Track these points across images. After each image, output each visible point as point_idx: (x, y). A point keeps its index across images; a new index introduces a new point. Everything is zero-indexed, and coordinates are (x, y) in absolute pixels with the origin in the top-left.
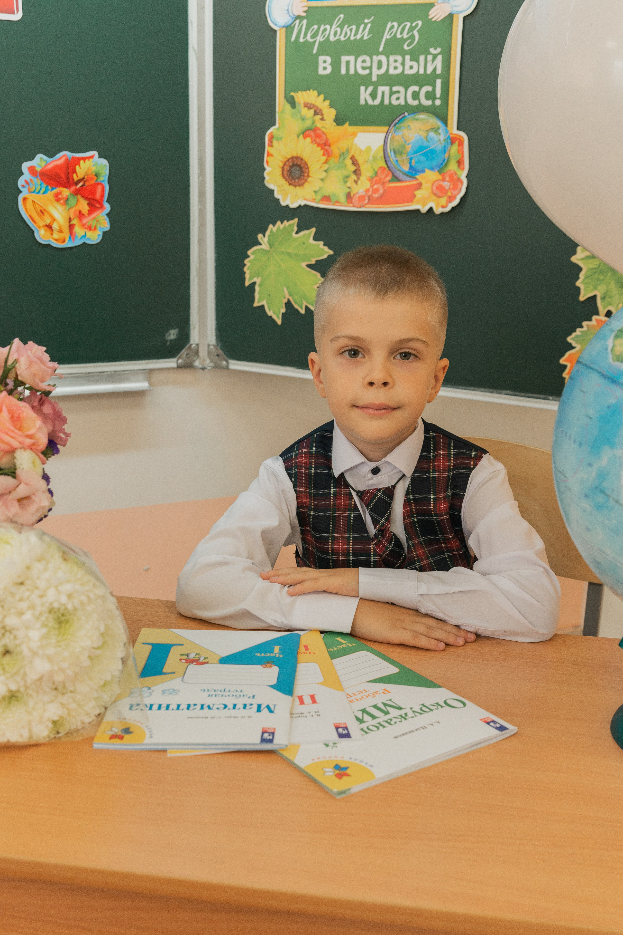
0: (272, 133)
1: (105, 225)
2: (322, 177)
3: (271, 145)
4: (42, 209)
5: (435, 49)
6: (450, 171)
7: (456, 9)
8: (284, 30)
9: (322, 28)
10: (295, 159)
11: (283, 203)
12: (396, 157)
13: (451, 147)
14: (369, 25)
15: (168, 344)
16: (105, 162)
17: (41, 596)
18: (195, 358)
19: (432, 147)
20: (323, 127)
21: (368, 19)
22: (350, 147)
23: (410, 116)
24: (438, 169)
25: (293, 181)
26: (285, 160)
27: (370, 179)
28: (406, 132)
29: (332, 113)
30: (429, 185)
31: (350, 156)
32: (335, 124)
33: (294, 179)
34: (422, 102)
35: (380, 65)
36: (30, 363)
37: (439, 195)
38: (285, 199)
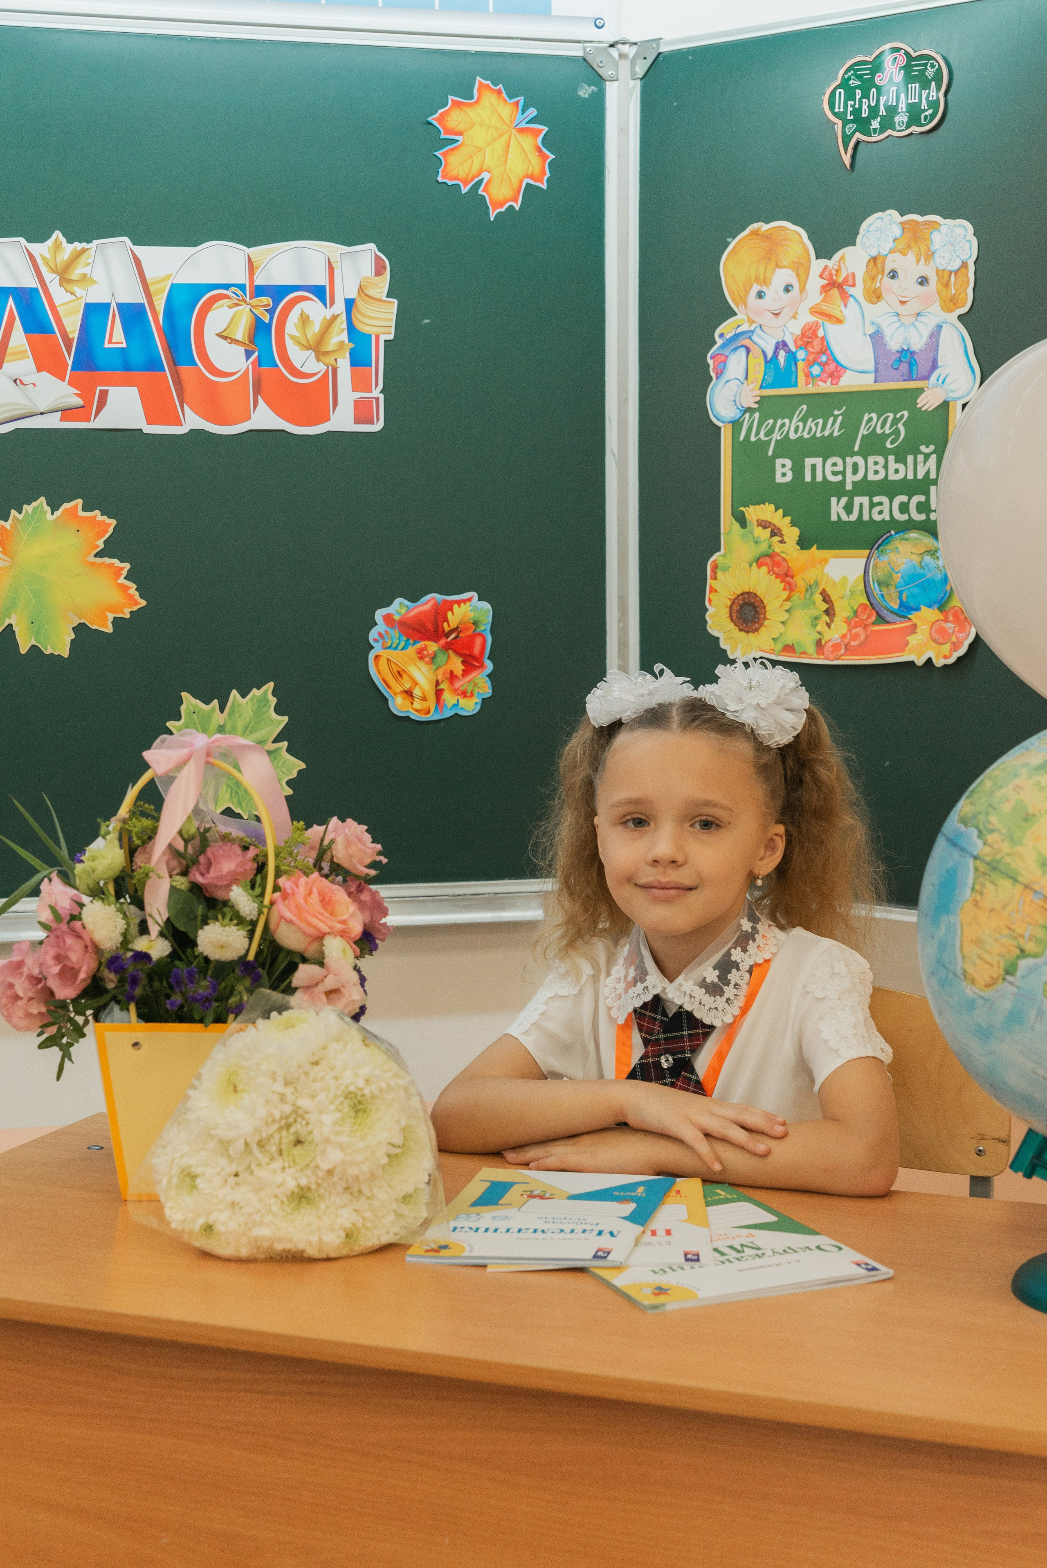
0: (716, 561)
1: (486, 689)
2: (782, 619)
3: (716, 577)
4: (400, 670)
5: (927, 447)
6: (955, 607)
7: (953, 395)
8: (730, 426)
9: (779, 422)
10: (746, 596)
12: (882, 590)
14: (840, 418)
16: (486, 606)
17: (336, 1078)
19: (929, 576)
20: (782, 552)
21: (839, 410)
22: (819, 578)
23: (897, 536)
24: (939, 605)
25: (744, 625)
26: (733, 598)
27: (848, 621)
28: (893, 556)
29: (796, 532)
30: (926, 628)
31: (820, 591)
32: (799, 547)
33: (746, 622)
34: (912, 516)
35: (855, 470)
36: (348, 843)
37: (941, 641)
38: (733, 652)
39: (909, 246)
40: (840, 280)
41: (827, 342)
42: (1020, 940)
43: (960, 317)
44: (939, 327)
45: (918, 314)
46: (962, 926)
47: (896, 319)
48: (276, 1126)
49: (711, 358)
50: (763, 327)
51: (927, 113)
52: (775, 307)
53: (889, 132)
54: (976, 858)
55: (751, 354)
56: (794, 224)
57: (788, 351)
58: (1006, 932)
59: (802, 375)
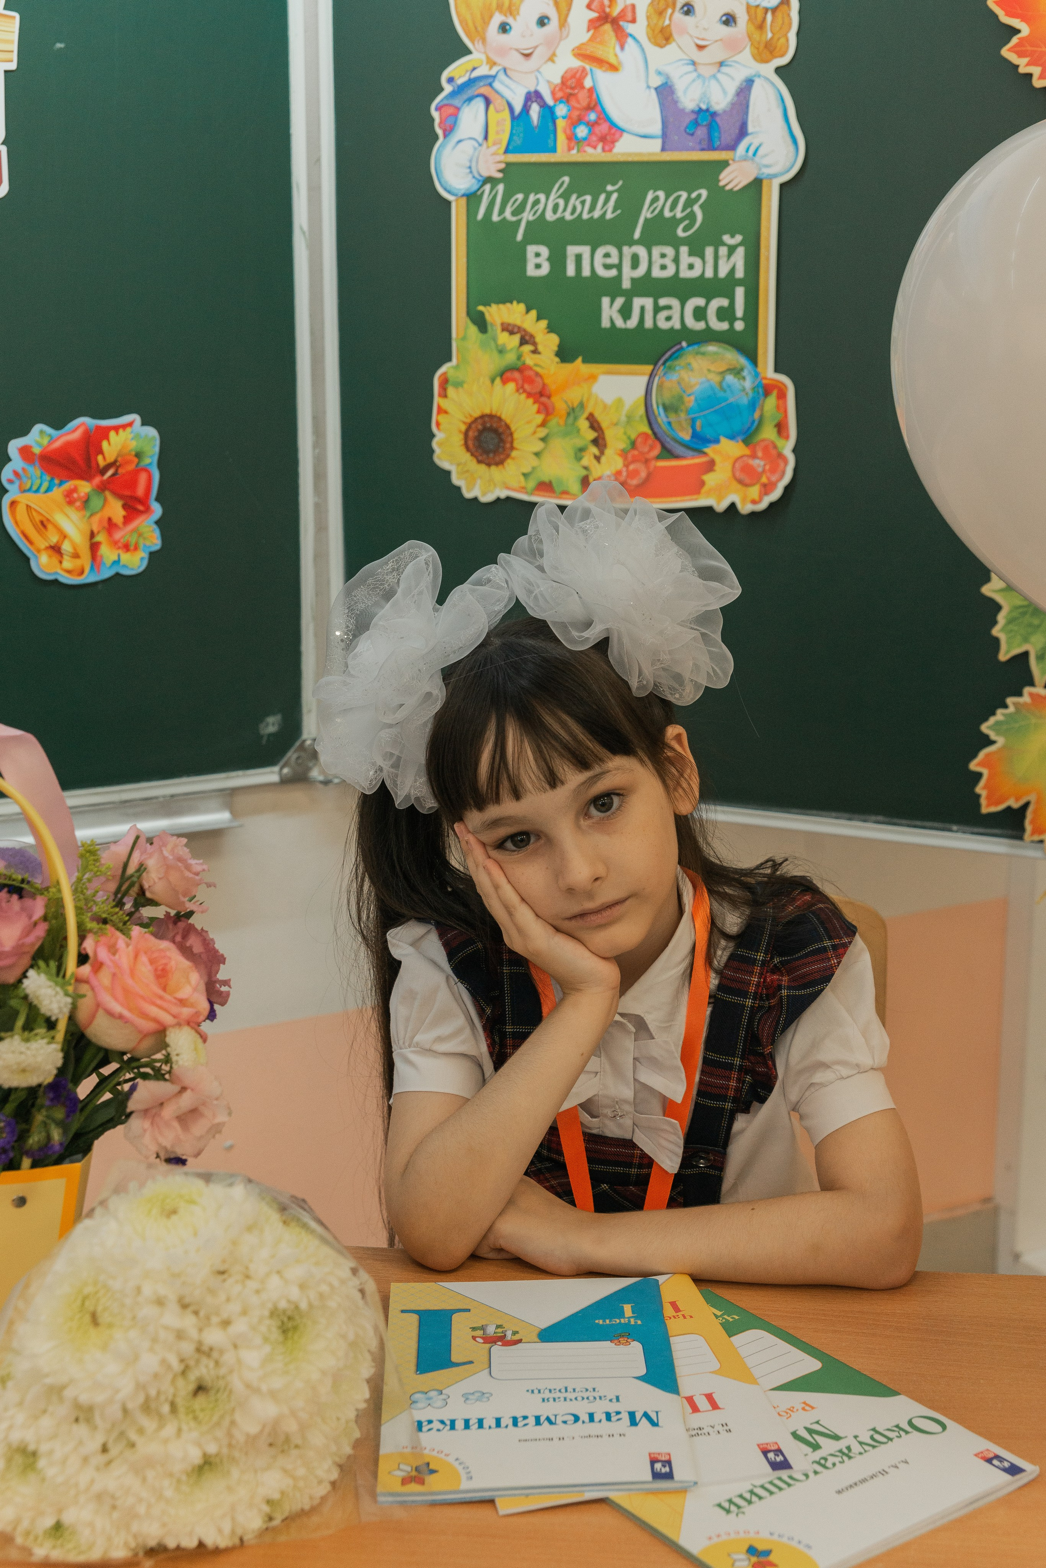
0: (445, 374)
1: (153, 540)
2: (536, 450)
3: (444, 394)
4: (44, 520)
5: (733, 236)
6: (763, 440)
7: (767, 171)
8: (463, 201)
9: (532, 198)
10: (486, 419)
11: (468, 494)
12: (667, 417)
13: (764, 401)
14: (615, 196)
15: (264, 741)
16: (152, 432)
17: (258, 1292)
18: (311, 764)
19: (731, 400)
20: (536, 365)
21: (613, 184)
22: (585, 400)
23: (690, 348)
24: (743, 437)
25: (483, 456)
26: (469, 420)
27: (623, 454)
28: (684, 374)
29: (554, 340)
30: (728, 466)
31: (586, 415)
32: (557, 359)
33: (486, 452)
34: (711, 324)
37: (748, 481)
38: (471, 487)
40: (615, 12)
41: (598, 96)
43: (779, 71)
44: (749, 82)
45: (721, 64)
47: (691, 68)
48: (169, 1376)
49: (437, 109)
50: (509, 72)
52: (525, 45)
55: (491, 107)
57: (543, 105)
59: (561, 138)
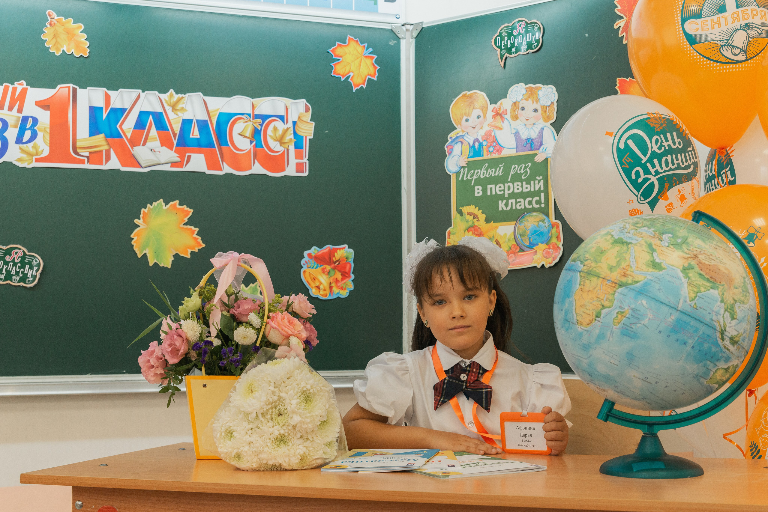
0: (449, 231)
1: (351, 286)
3: (450, 238)
4: (315, 277)
5: (539, 177)
6: (552, 243)
7: (549, 155)
8: (455, 175)
9: (476, 171)
12: (521, 238)
13: (552, 230)
14: (502, 168)
16: (352, 251)
17: (298, 385)
19: (541, 230)
20: (478, 225)
21: (501, 164)
22: (495, 235)
23: (528, 214)
24: (546, 242)
28: (526, 223)
29: (484, 216)
30: (541, 252)
31: (495, 240)
32: (485, 222)
34: (534, 206)
35: (509, 188)
36: (300, 303)
37: (548, 257)
39: (529, 97)
40: (500, 112)
41: (496, 137)
42: (602, 301)
43: (551, 124)
44: (543, 129)
45: (534, 124)
46: (575, 301)
47: (524, 126)
48: (270, 406)
49: (447, 147)
50: (468, 134)
51: (535, 44)
52: (473, 125)
53: (519, 53)
54: (580, 272)
55: (463, 145)
56: (481, 91)
57: (479, 142)
58: (596, 299)
59: (485, 152)
